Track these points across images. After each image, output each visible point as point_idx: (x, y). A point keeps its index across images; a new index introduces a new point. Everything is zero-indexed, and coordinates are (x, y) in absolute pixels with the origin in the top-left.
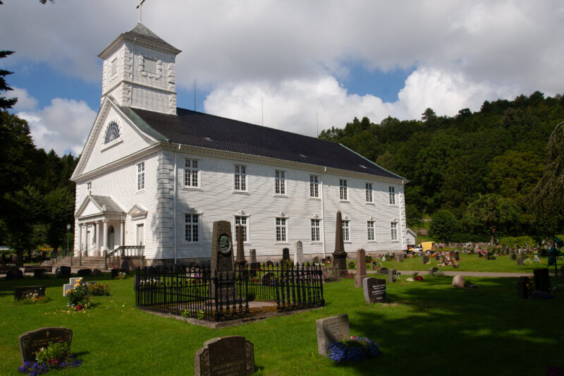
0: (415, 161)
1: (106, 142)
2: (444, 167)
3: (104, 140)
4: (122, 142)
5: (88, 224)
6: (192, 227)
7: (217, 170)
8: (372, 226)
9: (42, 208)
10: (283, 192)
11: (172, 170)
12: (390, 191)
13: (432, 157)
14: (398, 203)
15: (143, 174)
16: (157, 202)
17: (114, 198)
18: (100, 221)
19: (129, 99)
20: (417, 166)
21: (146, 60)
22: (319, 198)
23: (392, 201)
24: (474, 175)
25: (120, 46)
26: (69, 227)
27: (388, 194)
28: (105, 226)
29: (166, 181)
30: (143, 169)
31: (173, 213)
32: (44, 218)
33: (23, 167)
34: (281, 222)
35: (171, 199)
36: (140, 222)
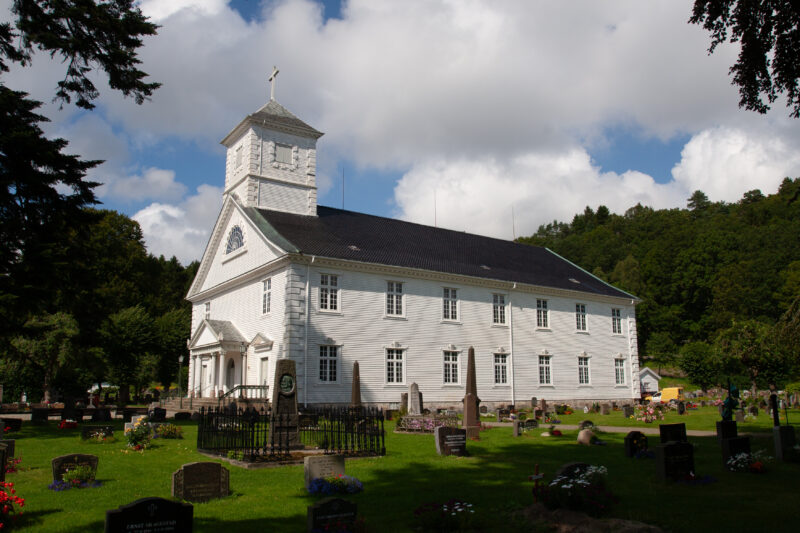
0: (673, 269)
1: (228, 252)
2: (713, 277)
3: (225, 249)
4: (246, 252)
5: (202, 356)
6: (328, 362)
7: (363, 288)
8: (586, 364)
9: (152, 335)
10: (454, 317)
11: (304, 289)
12: (614, 315)
13: (698, 264)
14: (626, 331)
15: (269, 294)
16: (284, 329)
17: (234, 324)
18: (217, 353)
19: (255, 197)
20: (675, 276)
21: (278, 147)
22: (506, 324)
23: (617, 329)
24: (759, 289)
25: (246, 131)
26: (181, 359)
27: (610, 320)
28: (222, 358)
29: (296, 303)
30: (269, 288)
31: (304, 344)
32: (154, 348)
33: (131, 281)
34: (451, 357)
35: (302, 326)
36: (264, 355)
